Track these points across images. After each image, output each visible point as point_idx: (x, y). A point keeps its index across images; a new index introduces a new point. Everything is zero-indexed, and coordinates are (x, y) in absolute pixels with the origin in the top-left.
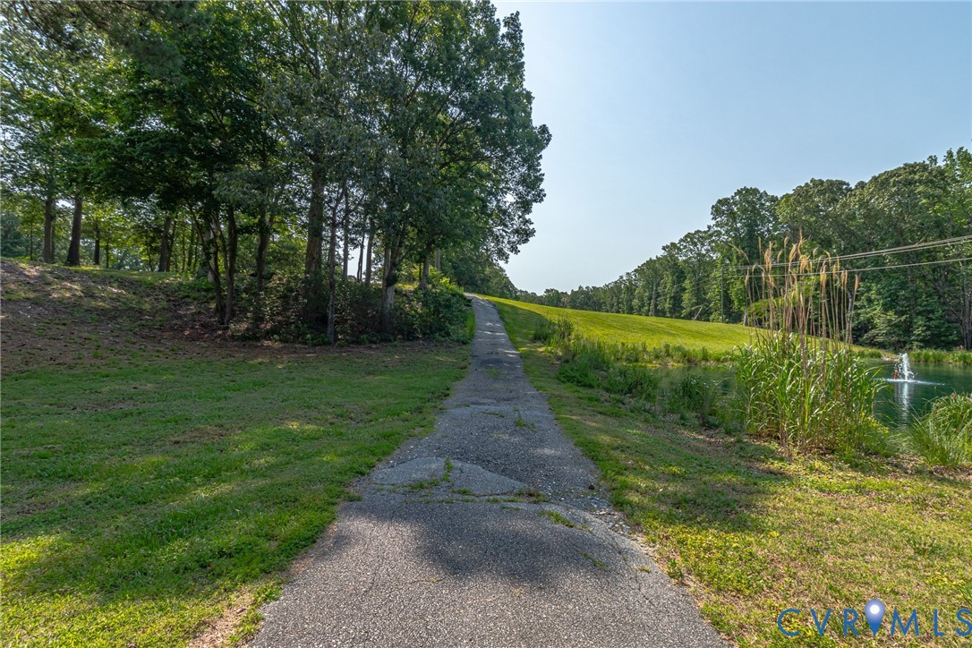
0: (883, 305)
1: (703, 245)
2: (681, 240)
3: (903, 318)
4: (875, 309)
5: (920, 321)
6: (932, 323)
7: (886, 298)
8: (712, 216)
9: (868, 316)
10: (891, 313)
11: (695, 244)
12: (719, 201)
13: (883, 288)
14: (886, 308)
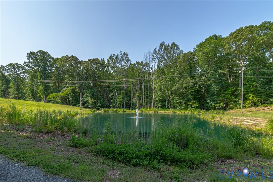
0: (90, 97)
1: (19, 70)
2: (7, 65)
3: (95, 100)
4: (88, 98)
5: (99, 101)
6: (101, 102)
7: (91, 95)
8: (27, 58)
9: (87, 100)
10: (93, 99)
11: (15, 69)
12: (31, 52)
13: (90, 92)
14: (91, 98)
